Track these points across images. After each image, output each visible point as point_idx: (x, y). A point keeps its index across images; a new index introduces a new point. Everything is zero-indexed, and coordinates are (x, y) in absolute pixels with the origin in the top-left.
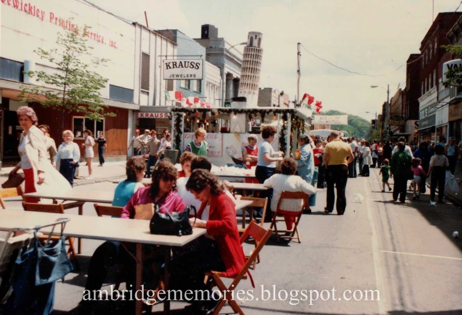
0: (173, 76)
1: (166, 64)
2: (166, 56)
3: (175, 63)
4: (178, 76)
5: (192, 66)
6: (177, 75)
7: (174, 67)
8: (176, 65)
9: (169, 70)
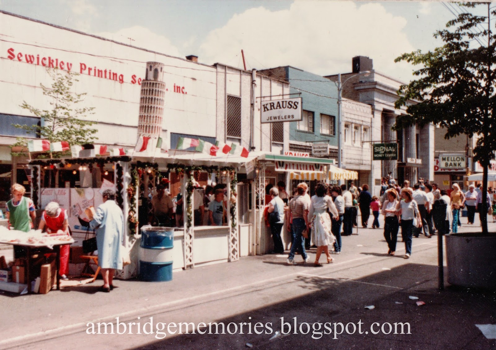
0: (271, 118)
1: (264, 105)
2: (271, 96)
3: (272, 104)
4: (276, 119)
5: (290, 106)
6: (275, 117)
7: (271, 109)
8: (273, 106)
9: (267, 112)
